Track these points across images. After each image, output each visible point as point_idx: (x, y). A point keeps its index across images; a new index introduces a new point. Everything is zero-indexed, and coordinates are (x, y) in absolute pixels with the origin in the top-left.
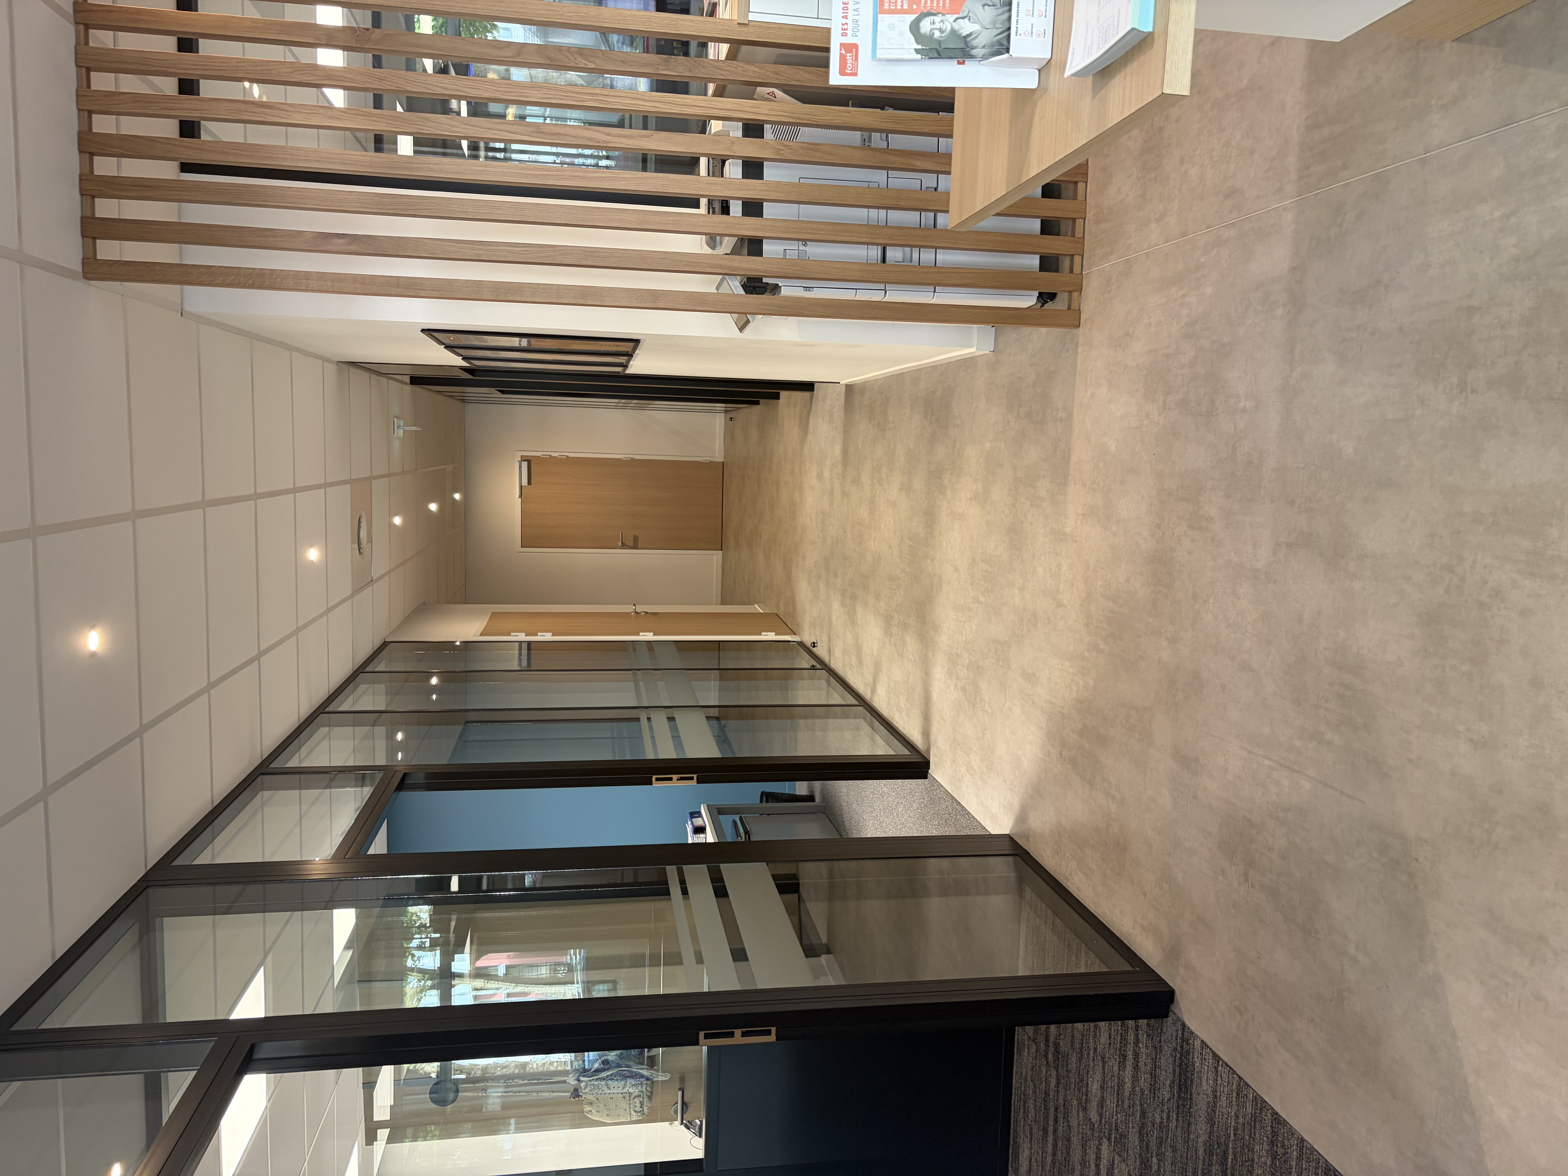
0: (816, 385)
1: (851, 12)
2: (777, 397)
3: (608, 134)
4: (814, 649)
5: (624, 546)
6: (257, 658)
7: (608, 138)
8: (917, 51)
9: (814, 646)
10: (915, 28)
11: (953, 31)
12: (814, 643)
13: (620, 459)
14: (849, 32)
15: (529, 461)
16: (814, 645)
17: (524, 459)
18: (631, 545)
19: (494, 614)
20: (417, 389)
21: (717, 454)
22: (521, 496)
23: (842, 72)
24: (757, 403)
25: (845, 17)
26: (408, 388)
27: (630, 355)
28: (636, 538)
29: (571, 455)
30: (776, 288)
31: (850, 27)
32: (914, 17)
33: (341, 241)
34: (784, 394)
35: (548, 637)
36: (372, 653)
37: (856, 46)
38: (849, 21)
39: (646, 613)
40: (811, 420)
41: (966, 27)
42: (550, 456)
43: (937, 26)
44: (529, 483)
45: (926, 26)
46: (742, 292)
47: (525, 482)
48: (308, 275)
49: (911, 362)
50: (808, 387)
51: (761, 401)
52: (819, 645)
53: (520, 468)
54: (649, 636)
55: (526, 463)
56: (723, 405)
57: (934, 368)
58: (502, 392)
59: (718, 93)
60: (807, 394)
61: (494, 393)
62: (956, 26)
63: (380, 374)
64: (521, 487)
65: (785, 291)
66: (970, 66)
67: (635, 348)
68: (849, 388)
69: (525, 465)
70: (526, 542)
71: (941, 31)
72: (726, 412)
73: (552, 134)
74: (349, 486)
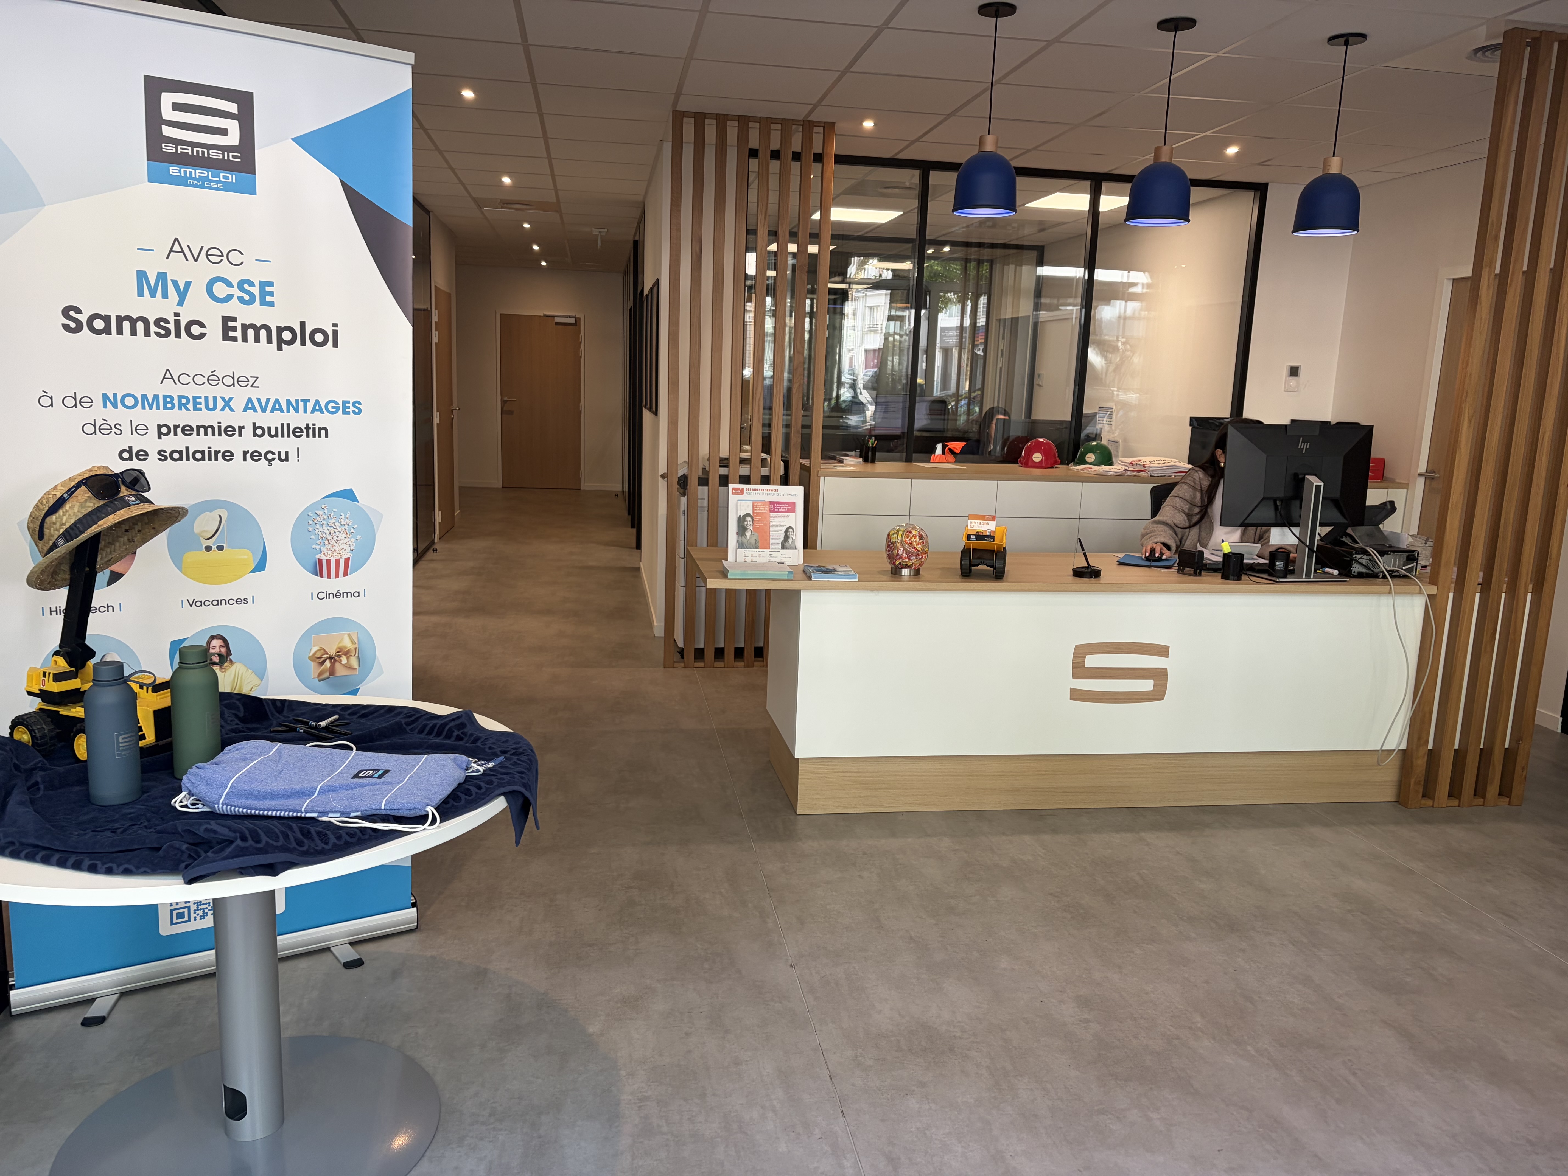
0: (639, 550)
1: (754, 492)
2: (633, 527)
3: (759, 400)
4: (431, 551)
5: (504, 402)
6: (437, 149)
7: (757, 400)
8: (740, 516)
9: (433, 550)
10: (748, 515)
11: (747, 529)
12: (436, 550)
13: (579, 401)
14: (748, 491)
15: (577, 323)
16: (435, 550)
17: (578, 320)
18: (505, 408)
19: (449, 295)
20: (631, 245)
21: (587, 485)
22: (545, 316)
23: (733, 489)
24: (629, 514)
25: (753, 490)
26: (631, 239)
27: (650, 410)
28: (511, 413)
29: (582, 360)
30: (684, 495)
31: (749, 492)
32: (752, 514)
33: (698, 250)
34: (634, 531)
35: (435, 339)
36: (423, 204)
37: (743, 494)
38: (751, 491)
39: (453, 419)
40: (615, 548)
41: (748, 534)
42: (581, 342)
43: (749, 523)
44: (557, 324)
45: (749, 519)
46: (680, 474)
47: (557, 320)
48: (679, 230)
49: (651, 598)
50: (639, 546)
51: (630, 517)
52: (435, 554)
53: (570, 317)
54: (436, 420)
55: (574, 322)
56: (627, 490)
57: (648, 611)
58: (630, 310)
59: (802, 467)
60: (634, 545)
61: (630, 304)
62: (749, 530)
63: (639, 224)
64: (553, 317)
65: (682, 499)
66: (735, 536)
67: (653, 413)
68: (638, 569)
69: (573, 321)
70: (506, 320)
71: (747, 524)
72: (623, 492)
73: (758, 369)
74: (555, 201)
